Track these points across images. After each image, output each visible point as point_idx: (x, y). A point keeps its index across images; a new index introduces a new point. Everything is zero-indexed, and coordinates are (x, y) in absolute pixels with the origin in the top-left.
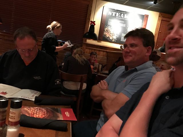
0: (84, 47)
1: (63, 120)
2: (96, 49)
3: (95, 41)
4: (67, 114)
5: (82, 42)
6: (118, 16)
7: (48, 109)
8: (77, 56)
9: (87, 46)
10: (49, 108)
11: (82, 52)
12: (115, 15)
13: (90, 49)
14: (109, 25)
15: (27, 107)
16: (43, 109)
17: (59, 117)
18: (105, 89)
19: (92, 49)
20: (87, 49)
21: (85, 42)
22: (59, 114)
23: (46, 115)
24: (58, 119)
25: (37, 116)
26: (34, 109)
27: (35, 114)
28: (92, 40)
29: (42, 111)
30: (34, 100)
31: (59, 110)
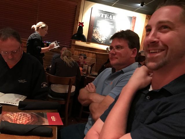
0: (73, 48)
1: (48, 124)
2: (85, 50)
3: (84, 43)
4: (53, 118)
5: (71, 44)
6: (107, 17)
7: (33, 114)
8: (65, 58)
9: (76, 48)
10: (34, 112)
11: (70, 54)
12: (104, 16)
13: (79, 51)
14: (97, 27)
15: (10, 113)
16: (28, 115)
17: (44, 122)
18: (93, 91)
19: (81, 51)
20: (76, 51)
21: (74, 44)
22: (45, 119)
23: (30, 121)
24: (44, 124)
25: (21, 122)
26: (17, 115)
27: (19, 120)
28: (80, 41)
29: (26, 116)
30: (17, 105)
31: (44, 114)
